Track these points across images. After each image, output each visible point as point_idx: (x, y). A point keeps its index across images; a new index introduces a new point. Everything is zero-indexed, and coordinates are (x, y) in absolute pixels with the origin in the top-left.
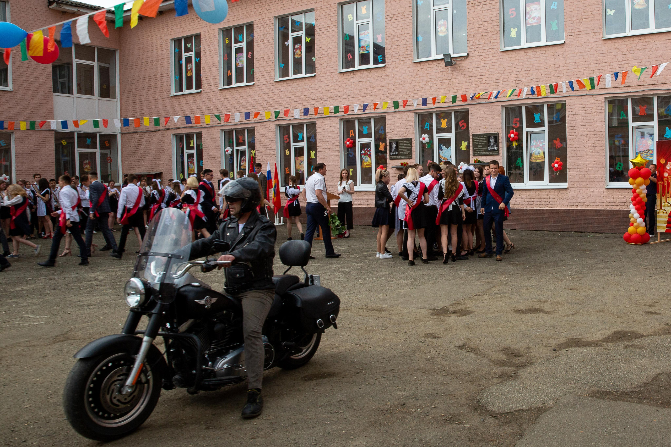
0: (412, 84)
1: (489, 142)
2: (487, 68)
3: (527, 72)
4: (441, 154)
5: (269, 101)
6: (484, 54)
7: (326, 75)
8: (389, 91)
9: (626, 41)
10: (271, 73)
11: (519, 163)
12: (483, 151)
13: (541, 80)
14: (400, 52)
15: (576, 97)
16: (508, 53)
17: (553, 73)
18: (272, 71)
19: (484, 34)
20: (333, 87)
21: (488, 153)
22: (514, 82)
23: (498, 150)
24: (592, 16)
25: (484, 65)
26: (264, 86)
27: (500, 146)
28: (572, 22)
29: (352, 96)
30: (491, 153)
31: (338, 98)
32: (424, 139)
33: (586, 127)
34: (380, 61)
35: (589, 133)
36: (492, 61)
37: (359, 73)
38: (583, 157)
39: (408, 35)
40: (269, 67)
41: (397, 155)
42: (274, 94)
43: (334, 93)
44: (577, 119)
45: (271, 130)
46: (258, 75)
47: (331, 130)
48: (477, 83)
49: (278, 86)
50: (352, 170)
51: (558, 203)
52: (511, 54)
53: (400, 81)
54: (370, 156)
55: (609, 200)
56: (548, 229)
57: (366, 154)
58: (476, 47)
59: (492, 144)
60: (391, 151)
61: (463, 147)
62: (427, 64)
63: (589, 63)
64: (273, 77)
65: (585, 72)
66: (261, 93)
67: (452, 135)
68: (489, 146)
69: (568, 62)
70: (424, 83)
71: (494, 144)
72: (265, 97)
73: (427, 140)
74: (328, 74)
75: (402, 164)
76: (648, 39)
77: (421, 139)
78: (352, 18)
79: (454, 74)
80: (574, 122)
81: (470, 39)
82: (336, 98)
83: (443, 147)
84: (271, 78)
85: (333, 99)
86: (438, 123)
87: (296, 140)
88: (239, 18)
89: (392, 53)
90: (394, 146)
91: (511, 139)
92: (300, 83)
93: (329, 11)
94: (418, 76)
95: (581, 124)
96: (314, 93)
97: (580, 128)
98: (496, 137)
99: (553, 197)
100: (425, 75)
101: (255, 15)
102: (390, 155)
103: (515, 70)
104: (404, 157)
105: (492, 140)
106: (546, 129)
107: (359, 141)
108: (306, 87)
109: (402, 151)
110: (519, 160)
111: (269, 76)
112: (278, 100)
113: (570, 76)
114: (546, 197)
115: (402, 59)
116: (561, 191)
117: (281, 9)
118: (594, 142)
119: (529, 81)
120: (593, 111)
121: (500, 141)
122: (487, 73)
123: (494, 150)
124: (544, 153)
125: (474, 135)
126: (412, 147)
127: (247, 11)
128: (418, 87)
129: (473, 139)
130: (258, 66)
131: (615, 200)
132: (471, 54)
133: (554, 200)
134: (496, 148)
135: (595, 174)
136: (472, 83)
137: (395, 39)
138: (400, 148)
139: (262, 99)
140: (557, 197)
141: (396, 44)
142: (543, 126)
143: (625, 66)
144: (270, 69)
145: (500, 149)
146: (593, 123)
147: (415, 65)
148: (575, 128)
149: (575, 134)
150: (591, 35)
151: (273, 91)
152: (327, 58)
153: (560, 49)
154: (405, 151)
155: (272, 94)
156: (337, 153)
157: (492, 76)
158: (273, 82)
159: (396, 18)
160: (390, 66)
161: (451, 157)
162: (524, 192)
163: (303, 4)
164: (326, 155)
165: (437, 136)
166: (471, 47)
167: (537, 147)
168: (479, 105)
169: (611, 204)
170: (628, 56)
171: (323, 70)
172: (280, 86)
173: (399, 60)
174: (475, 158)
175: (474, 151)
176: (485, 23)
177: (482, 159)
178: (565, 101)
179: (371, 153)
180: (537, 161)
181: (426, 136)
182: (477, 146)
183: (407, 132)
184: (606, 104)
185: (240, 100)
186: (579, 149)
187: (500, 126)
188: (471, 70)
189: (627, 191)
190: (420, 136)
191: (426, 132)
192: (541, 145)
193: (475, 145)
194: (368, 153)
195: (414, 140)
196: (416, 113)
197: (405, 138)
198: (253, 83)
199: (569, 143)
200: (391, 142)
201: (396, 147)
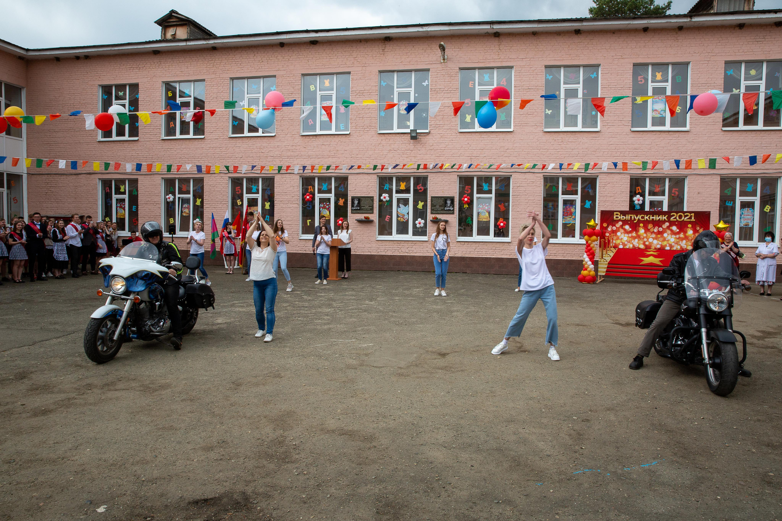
0: (376, 152)
1: (446, 203)
2: (446, 144)
3: (480, 150)
4: (399, 211)
5: (222, 155)
6: (444, 132)
7: (287, 136)
8: (353, 156)
9: (562, 135)
10: (225, 129)
11: (469, 221)
12: (440, 210)
13: (492, 157)
14: (364, 123)
15: (521, 173)
16: (465, 134)
17: (503, 153)
18: (225, 127)
19: (445, 117)
20: (294, 147)
21: (445, 212)
23: (453, 210)
24: (536, 113)
25: (443, 142)
26: (216, 140)
27: (455, 207)
28: (520, 116)
29: (314, 157)
30: (447, 212)
31: (298, 157)
32: (385, 198)
33: (528, 196)
34: (342, 129)
35: (530, 201)
36: (451, 139)
37: (322, 137)
39: (373, 110)
40: (222, 123)
41: (359, 210)
42: (227, 148)
43: (295, 153)
44: (520, 189)
45: (223, 182)
46: (210, 130)
47: (291, 185)
48: (437, 155)
49: (233, 141)
50: (310, 220)
51: (502, 253)
52: (467, 136)
53: (364, 147)
54: (329, 209)
56: (494, 273)
57: (325, 207)
58: (437, 126)
59: (449, 205)
60: (353, 206)
61: (420, 205)
62: (391, 135)
63: (532, 148)
64: (227, 133)
66: (212, 146)
67: (410, 196)
68: (445, 207)
69: (515, 146)
70: (387, 151)
71: (450, 205)
72: (217, 150)
73: (388, 199)
74: (288, 135)
75: (365, 217)
76: (578, 135)
77: (382, 198)
78: (314, 89)
79: (416, 147)
80: (518, 191)
81: (432, 119)
82: (296, 157)
83: (401, 205)
84: (224, 133)
85: (294, 157)
86: (398, 185)
87: (249, 191)
88: (188, 74)
89: (357, 123)
91: (464, 202)
92: (258, 141)
93: (292, 79)
94: (382, 145)
95: (524, 194)
96: (273, 151)
97: (522, 196)
98: (452, 199)
99: (499, 248)
100: (389, 145)
101: (207, 73)
102: (352, 210)
103: (471, 148)
104: (366, 212)
105: (449, 202)
106: (493, 195)
107: (318, 196)
108: (264, 145)
109: (364, 206)
110: (469, 219)
111: (222, 131)
112: (232, 154)
113: (516, 156)
114: (493, 248)
115: (366, 129)
116: (506, 244)
117: (239, 71)
118: (533, 208)
119: (482, 157)
120: (533, 185)
121: (455, 203)
122: (446, 148)
123: (450, 210)
124: (489, 213)
125: (432, 197)
126: (373, 203)
127: (198, 69)
128: (381, 154)
129: (432, 201)
130: (210, 121)
132: (432, 132)
133: (499, 251)
134: (452, 209)
136: (432, 155)
137: (360, 112)
138: (362, 204)
139: (214, 152)
140: (502, 248)
141: (361, 116)
142: (491, 193)
143: (559, 153)
144: (224, 125)
145: (455, 210)
146: (533, 194)
147: (378, 136)
148: (518, 196)
149: (519, 201)
150: (534, 127)
151: (227, 146)
152: (289, 121)
153: (509, 136)
154: (367, 207)
155: (225, 148)
156: (296, 206)
157: (450, 151)
158: (227, 137)
159: (362, 94)
160: (354, 134)
161: (408, 214)
162: (475, 243)
163: (264, 70)
164: (284, 206)
165: (395, 196)
166: (432, 126)
167: (483, 209)
168: (438, 173)
170: (562, 146)
171: (284, 131)
172: (235, 142)
173: (363, 129)
174: (434, 216)
175: (432, 210)
176: (446, 108)
177: (439, 216)
178: (511, 175)
179: (330, 207)
180: (484, 220)
181: (387, 195)
182: (435, 206)
183: (369, 191)
184: (543, 181)
185: (187, 151)
186: (521, 212)
187: (456, 191)
188: (432, 144)
189: (558, 245)
190: (380, 195)
191: (386, 192)
192: (486, 208)
193: (432, 205)
194: (327, 207)
195: (375, 198)
196: (378, 176)
197: (367, 196)
198: (202, 137)
199: (514, 208)
200: (353, 199)
201: (358, 203)
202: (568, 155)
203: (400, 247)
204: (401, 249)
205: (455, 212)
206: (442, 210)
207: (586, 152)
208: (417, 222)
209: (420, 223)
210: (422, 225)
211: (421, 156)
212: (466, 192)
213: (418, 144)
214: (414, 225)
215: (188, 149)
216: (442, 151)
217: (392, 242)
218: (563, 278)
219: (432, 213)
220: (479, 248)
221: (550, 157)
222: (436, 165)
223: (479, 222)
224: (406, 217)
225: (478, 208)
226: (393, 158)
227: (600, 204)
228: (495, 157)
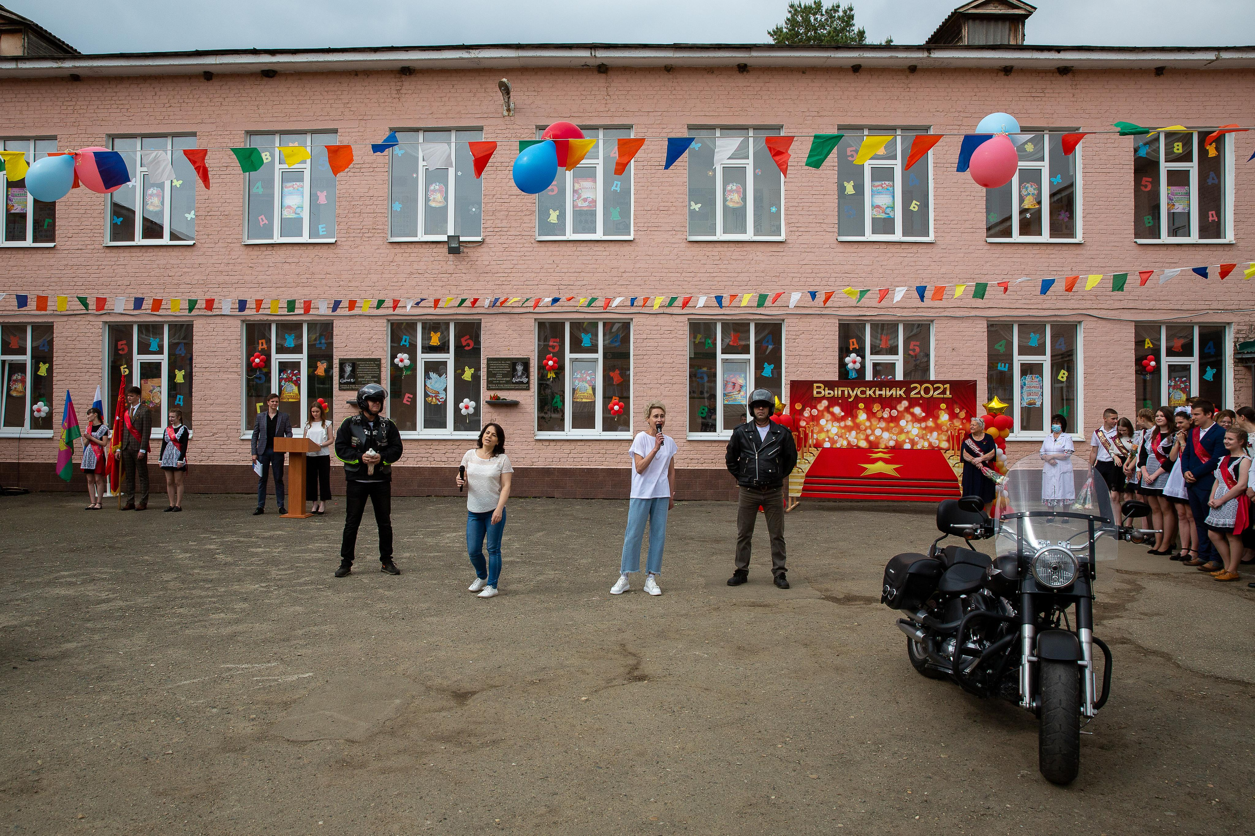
0: (384, 276)
1: (514, 370)
2: (513, 262)
3: (576, 274)
4: (428, 385)
5: (90, 279)
6: (510, 241)
7: (217, 246)
8: (341, 283)
9: (719, 248)
10: (96, 231)
11: (556, 402)
12: (504, 384)
13: (598, 287)
14: (363, 224)
15: (648, 315)
16: (548, 244)
17: (616, 279)
18: (98, 227)
19: (511, 213)
20: (231, 267)
21: (513, 386)
22: (557, 287)
23: (528, 383)
24: (673, 209)
25: (509, 258)
26: (79, 252)
27: (532, 378)
28: (645, 212)
29: (270, 285)
30: (517, 386)
31: (238, 285)
32: (402, 361)
33: (661, 357)
34: (321, 233)
35: (666, 365)
36: (522, 254)
37: (284, 248)
38: (656, 397)
39: (380, 199)
40: (91, 219)
41: (354, 383)
42: (101, 267)
43: (232, 277)
44: (648, 345)
45: (91, 331)
46: (66, 231)
47: (225, 338)
48: (496, 283)
49: (112, 255)
51: (618, 460)
52: (552, 248)
53: (363, 268)
54: (297, 383)
55: (691, 456)
57: (288, 380)
58: (497, 230)
59: (520, 373)
60: (341, 376)
61: (468, 374)
62: (412, 246)
63: (667, 271)
64: (100, 239)
65: (663, 283)
66: (71, 263)
67: (449, 358)
68: (513, 376)
69: (637, 266)
70: (406, 276)
71: (523, 374)
72: (79, 271)
73: (407, 362)
74: (220, 244)
76: (748, 248)
77: (396, 361)
78: (270, 159)
79: (458, 267)
80: (645, 348)
81: (488, 218)
82: (236, 286)
83: (432, 374)
84: (94, 239)
85: (230, 286)
86: (426, 337)
87: (144, 349)
88: (22, 125)
89: (349, 224)
90: (348, 369)
91: (547, 367)
92: (160, 254)
93: (226, 140)
94: (395, 264)
95: (655, 352)
96: (191, 274)
97: (652, 357)
98: (526, 363)
99: (612, 451)
100: (408, 263)
101: (61, 124)
102: (340, 383)
103: (557, 270)
105: (520, 368)
106: (600, 356)
107: (276, 359)
108: (172, 262)
110: (558, 398)
111: (91, 235)
112: (110, 279)
113: (640, 285)
114: (601, 451)
115: (366, 235)
117: (124, 123)
118: (671, 378)
119: (579, 287)
120: (671, 336)
121: (532, 370)
122: (514, 270)
123: (522, 383)
124: (594, 389)
125: (489, 360)
126: (380, 371)
127: (43, 116)
128: (395, 279)
129: (488, 364)
130: (66, 216)
131: (698, 456)
132: (488, 240)
133: (612, 456)
134: (525, 380)
135: (672, 420)
136: (488, 282)
137: (356, 203)
138: (359, 372)
139: (74, 275)
140: (617, 451)
141: (358, 210)
142: (596, 352)
143: (716, 279)
144: (93, 224)
145: (532, 382)
146: (671, 353)
147: (390, 246)
148: (645, 357)
149: (646, 365)
150: (670, 233)
151: (100, 263)
152: (221, 217)
153: (626, 248)
155: (96, 267)
156: (235, 376)
157: (521, 274)
158: (101, 247)
159: (358, 170)
160: (343, 243)
161: (445, 390)
162: (568, 443)
163: (173, 121)
164: (211, 377)
165: (422, 358)
166: (488, 230)
167: (583, 381)
168: (499, 316)
169: (693, 461)
170: (720, 267)
171: (211, 237)
172: (117, 255)
173: (361, 235)
174: (492, 393)
175: (489, 382)
176: (512, 197)
177: (503, 395)
178: (632, 319)
179: (299, 379)
180: (584, 400)
181: (405, 356)
182: (494, 375)
183: (373, 349)
184: (687, 328)
185: (19, 272)
186: (651, 386)
187: (532, 348)
188: (488, 263)
189: (716, 444)
190: (393, 357)
191: (403, 350)
192: (588, 378)
193: (490, 374)
194: (294, 378)
195: (383, 361)
196: (388, 320)
197: (368, 357)
198: (51, 245)
199: (636, 378)
200: (342, 363)
201: (351, 371)
202: (731, 283)
203: (431, 451)
204: (433, 455)
205: (531, 386)
206: (507, 382)
207: (763, 277)
208: (461, 405)
209: (467, 407)
210: (471, 410)
211: (467, 283)
212: (550, 349)
213: (463, 263)
214: (457, 410)
215: (23, 268)
216: (506, 275)
217: (416, 443)
218: (728, 503)
219: (489, 389)
220: (575, 451)
221: (699, 287)
222: (497, 300)
223: (575, 404)
224: (442, 395)
225: (573, 379)
226: (417, 287)
227: (788, 370)
228: (602, 287)
